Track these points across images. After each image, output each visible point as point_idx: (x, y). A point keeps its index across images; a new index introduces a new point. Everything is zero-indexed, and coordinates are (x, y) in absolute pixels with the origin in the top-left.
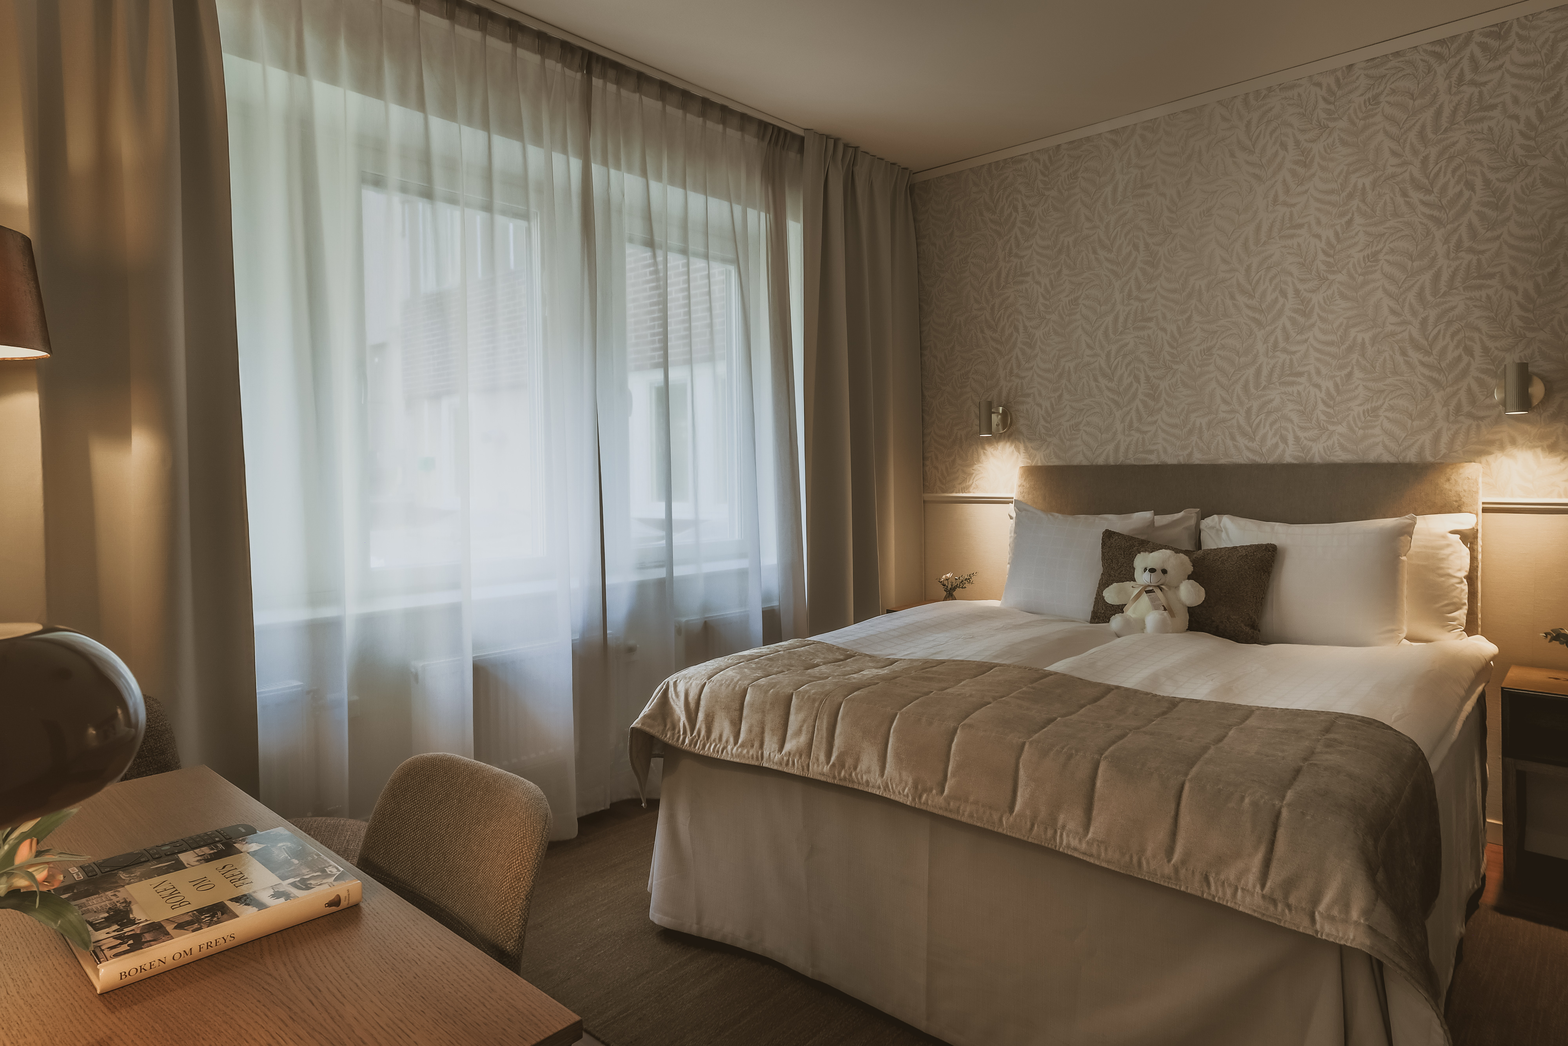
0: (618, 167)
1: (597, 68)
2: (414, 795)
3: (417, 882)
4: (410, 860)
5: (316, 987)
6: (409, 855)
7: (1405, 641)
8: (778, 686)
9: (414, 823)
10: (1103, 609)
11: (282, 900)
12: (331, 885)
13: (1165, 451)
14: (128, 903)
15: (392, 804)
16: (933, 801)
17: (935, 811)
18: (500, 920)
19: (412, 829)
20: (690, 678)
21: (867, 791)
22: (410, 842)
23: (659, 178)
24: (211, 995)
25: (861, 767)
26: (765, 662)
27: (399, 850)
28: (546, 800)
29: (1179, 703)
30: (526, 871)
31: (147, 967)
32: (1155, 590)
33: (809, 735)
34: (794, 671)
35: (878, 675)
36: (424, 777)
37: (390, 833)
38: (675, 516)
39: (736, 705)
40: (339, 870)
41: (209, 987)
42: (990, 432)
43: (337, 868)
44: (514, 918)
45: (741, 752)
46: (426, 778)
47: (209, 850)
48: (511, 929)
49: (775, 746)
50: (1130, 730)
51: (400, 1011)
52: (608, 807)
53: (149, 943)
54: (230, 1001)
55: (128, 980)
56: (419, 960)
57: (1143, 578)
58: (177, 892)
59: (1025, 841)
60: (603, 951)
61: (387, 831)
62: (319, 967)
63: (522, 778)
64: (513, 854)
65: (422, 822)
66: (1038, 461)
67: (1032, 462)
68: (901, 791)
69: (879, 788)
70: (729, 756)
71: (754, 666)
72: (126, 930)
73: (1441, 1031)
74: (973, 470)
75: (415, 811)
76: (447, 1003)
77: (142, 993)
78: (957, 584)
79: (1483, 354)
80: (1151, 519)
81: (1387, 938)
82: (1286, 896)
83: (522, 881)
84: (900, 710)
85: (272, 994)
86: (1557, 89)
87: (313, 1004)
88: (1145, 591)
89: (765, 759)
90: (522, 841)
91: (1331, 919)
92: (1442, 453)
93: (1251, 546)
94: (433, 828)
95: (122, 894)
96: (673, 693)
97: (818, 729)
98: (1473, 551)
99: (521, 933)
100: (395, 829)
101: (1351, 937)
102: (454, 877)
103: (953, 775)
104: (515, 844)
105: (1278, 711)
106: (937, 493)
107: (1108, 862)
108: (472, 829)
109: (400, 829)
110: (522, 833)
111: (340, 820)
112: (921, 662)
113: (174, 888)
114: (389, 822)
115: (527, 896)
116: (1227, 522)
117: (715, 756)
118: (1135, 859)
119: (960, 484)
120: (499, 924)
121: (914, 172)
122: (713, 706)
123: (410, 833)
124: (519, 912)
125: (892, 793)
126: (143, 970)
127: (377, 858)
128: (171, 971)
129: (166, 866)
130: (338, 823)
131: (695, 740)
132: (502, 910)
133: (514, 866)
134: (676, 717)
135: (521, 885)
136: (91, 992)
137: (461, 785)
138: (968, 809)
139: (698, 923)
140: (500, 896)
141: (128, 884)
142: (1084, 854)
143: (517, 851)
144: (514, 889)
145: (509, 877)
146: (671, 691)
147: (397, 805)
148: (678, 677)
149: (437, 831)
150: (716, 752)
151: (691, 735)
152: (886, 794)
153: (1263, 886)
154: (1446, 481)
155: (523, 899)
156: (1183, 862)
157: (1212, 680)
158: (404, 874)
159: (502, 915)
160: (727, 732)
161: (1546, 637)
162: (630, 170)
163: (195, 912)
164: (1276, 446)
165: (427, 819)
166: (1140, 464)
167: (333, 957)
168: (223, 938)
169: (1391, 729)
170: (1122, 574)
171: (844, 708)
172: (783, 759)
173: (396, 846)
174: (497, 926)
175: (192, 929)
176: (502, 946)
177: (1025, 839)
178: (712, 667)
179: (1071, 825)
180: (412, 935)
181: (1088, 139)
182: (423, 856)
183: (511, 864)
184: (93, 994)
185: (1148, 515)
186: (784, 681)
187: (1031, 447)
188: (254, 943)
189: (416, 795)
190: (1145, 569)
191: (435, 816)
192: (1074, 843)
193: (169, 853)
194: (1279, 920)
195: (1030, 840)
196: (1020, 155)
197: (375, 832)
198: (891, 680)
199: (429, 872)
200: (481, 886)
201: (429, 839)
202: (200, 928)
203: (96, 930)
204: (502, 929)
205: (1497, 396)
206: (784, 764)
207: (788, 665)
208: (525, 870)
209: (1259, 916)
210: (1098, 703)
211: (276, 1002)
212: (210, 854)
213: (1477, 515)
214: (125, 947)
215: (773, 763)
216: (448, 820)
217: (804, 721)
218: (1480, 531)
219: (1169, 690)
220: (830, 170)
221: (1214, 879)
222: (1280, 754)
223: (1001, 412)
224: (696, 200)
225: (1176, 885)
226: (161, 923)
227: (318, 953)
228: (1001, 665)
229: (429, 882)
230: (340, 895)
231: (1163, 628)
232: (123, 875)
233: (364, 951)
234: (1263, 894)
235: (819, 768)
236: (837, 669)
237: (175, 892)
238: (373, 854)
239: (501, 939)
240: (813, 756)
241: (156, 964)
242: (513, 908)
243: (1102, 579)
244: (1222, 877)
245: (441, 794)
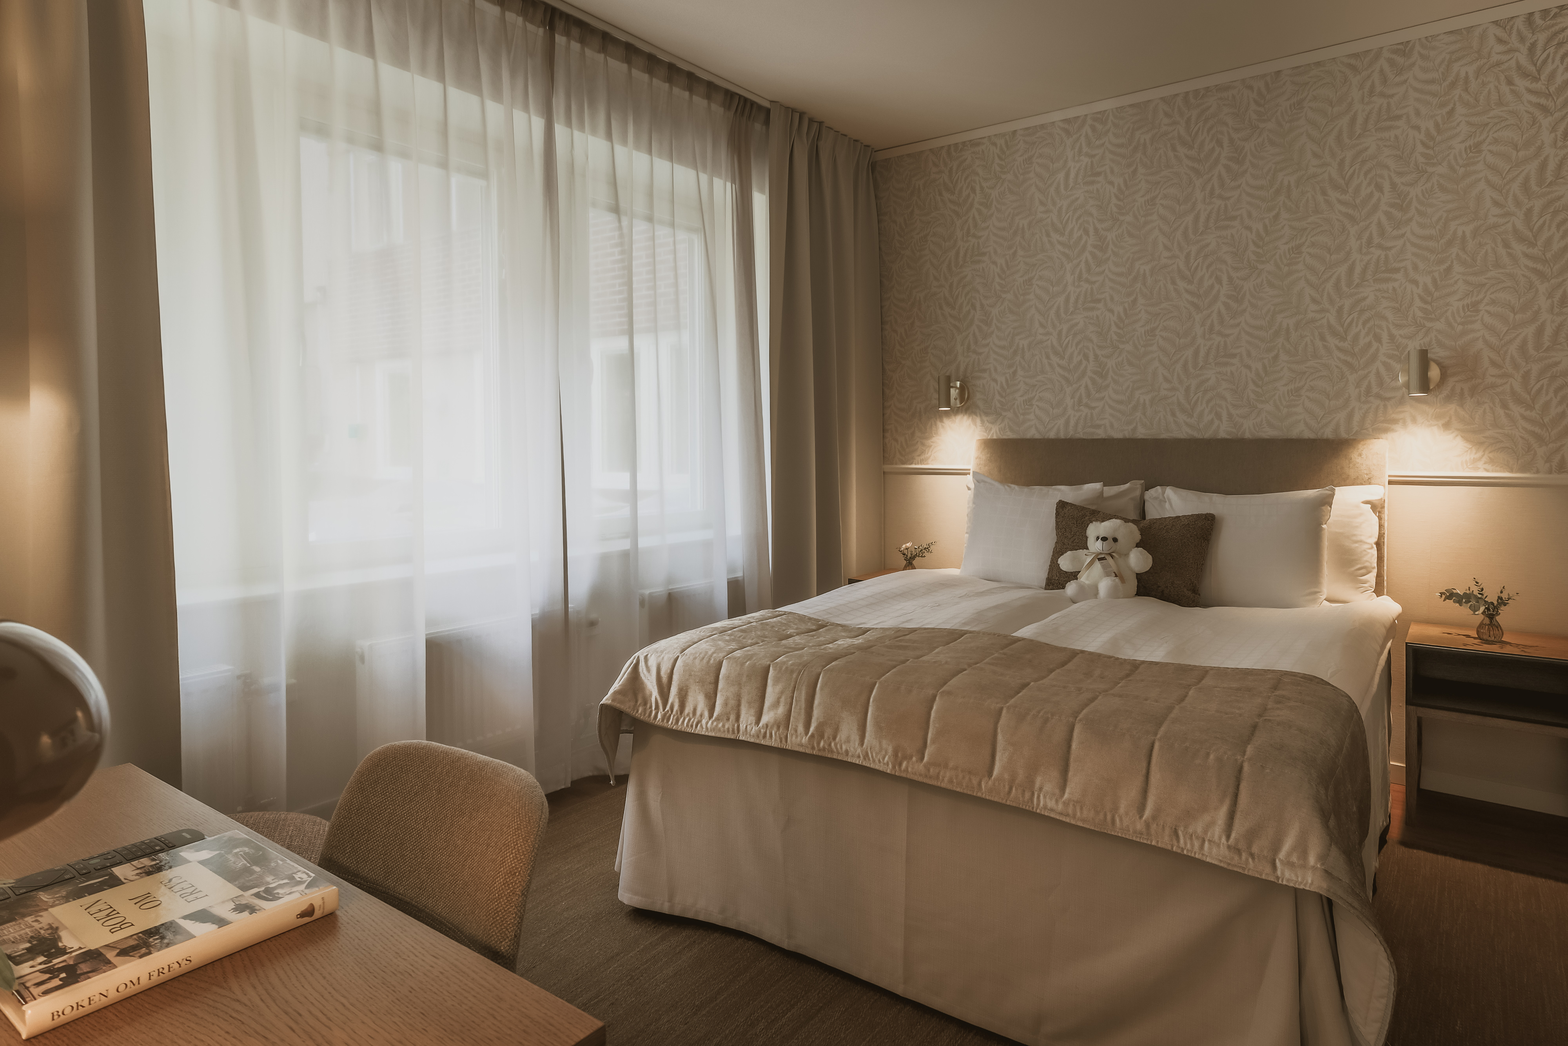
0: (582, 128)
1: (560, 24)
2: (385, 788)
3: (391, 882)
4: (381, 858)
5: (295, 1011)
6: (380, 852)
7: (1326, 603)
8: (754, 658)
9: (386, 818)
10: (1057, 576)
11: (246, 914)
12: (303, 894)
13: (1112, 426)
14: (54, 930)
15: (359, 798)
16: (913, 769)
17: (915, 778)
18: (493, 919)
19: (383, 825)
20: (662, 652)
21: (846, 760)
22: (381, 839)
23: (624, 142)
24: (168, 1030)
25: (840, 737)
26: (738, 634)
27: (369, 847)
28: (540, 787)
29: (1140, 665)
30: (521, 865)
31: (85, 1003)
32: (1106, 557)
33: (788, 707)
34: (768, 643)
35: (853, 645)
36: (396, 767)
37: (357, 829)
38: (639, 487)
39: (711, 678)
40: (310, 876)
41: (163, 1021)
42: (948, 405)
43: (307, 874)
44: (509, 916)
45: (717, 726)
46: (399, 769)
47: (150, 861)
48: (505, 927)
49: (752, 719)
50: (1100, 693)
51: (398, 1031)
52: (570, 786)
53: (86, 975)
54: (191, 1035)
55: (63, 1019)
56: (413, 971)
57: (1095, 546)
58: (115, 912)
59: (1003, 804)
60: (569, 936)
61: (354, 828)
62: (295, 987)
63: (510, 765)
64: (506, 847)
65: (395, 816)
66: (993, 434)
67: (988, 435)
68: (881, 759)
69: (859, 757)
70: (704, 730)
71: (727, 638)
72: (55, 961)
73: (1387, 964)
74: (932, 442)
75: (386, 804)
76: (451, 1018)
77: (80, 1035)
78: (917, 553)
79: (1390, 341)
80: (1100, 490)
81: (1340, 880)
82: (1249, 846)
83: (518, 876)
84: (879, 678)
85: (243, 1023)
86: (1451, 105)
87: (294, 1031)
88: (1098, 559)
89: (741, 732)
90: (517, 833)
91: (1290, 865)
92: (1355, 430)
93: (1192, 515)
94: (408, 822)
95: (45, 919)
96: (644, 667)
97: (796, 700)
98: (1380, 518)
99: (516, 931)
100: (364, 825)
101: (1310, 881)
102: (434, 874)
103: (933, 742)
104: (508, 836)
105: (1229, 670)
106: (896, 464)
107: (1084, 821)
108: (455, 822)
109: (369, 824)
110: (516, 824)
111: (280, 814)
112: (893, 630)
113: (111, 907)
114: (357, 817)
115: (523, 891)
116: (1170, 492)
117: (689, 730)
118: (1109, 817)
119: (919, 456)
120: (492, 924)
121: (875, 150)
122: (687, 680)
123: (381, 829)
124: (514, 909)
125: (871, 762)
126: (80, 1007)
127: (342, 857)
128: (114, 1006)
129: (98, 882)
130: (278, 817)
131: (668, 715)
132: (495, 908)
133: (508, 860)
134: (647, 692)
135: (516, 881)
136: (13, 1037)
137: (440, 775)
138: (948, 774)
139: (670, 901)
140: (493, 893)
141: (52, 906)
142: (1061, 814)
143: (511, 844)
144: (508, 885)
145: (503, 872)
146: (642, 666)
147: (365, 799)
148: (648, 651)
149: (413, 825)
150: (690, 727)
151: (664, 710)
152: (865, 763)
153: (1228, 837)
154: (1358, 456)
155: (519, 895)
156: (1154, 817)
157: (1166, 643)
158: (374, 873)
159: (495, 914)
160: (702, 705)
161: (1441, 596)
162: (594, 132)
163: (140, 935)
164: (1212, 422)
165: (401, 812)
166: (1089, 438)
167: (312, 974)
168: (177, 962)
169: (1329, 684)
170: (1075, 542)
171: (823, 678)
172: (760, 731)
173: (365, 844)
174: (490, 926)
175: (139, 954)
176: (495, 947)
177: (1004, 802)
178: (684, 640)
179: (1048, 787)
180: (401, 943)
181: (1042, 127)
182: (397, 852)
183: (505, 858)
184: (17, 1040)
185: (1097, 486)
186: (760, 652)
187: (987, 420)
188: (214, 965)
189: (388, 786)
190: (1098, 538)
191: (410, 809)
192: (1051, 804)
193: (99, 867)
194: (1244, 869)
195: (1008, 803)
196: (978, 139)
197: (339, 829)
198: (867, 649)
199: (404, 870)
200: (468, 883)
201: (405, 835)
202: (150, 953)
203: (17, 964)
204: (495, 928)
205: (1402, 379)
206: (761, 737)
207: (761, 636)
208: (520, 863)
209: (1225, 866)
210: (1066, 667)
211: (248, 1032)
212: (151, 866)
213: (1384, 486)
214: (56, 982)
215: (750, 735)
216: (426, 813)
217: (782, 693)
218: (1386, 501)
219: (1129, 653)
220: (795, 143)
221: (1183, 832)
222: (1237, 712)
223: (958, 386)
224: (662, 166)
225: (1148, 839)
226: (99, 950)
227: (292, 971)
228: (971, 632)
229: (404, 881)
230: (314, 905)
231: (1114, 594)
232: (44, 896)
233: (348, 966)
234: (1228, 845)
235: (798, 740)
236: (811, 639)
237: (112, 913)
238: (338, 853)
239: (495, 939)
240: (791, 728)
241: (96, 999)
242: (507, 906)
243: (1056, 546)
244: (1191, 831)
245: (417, 785)
